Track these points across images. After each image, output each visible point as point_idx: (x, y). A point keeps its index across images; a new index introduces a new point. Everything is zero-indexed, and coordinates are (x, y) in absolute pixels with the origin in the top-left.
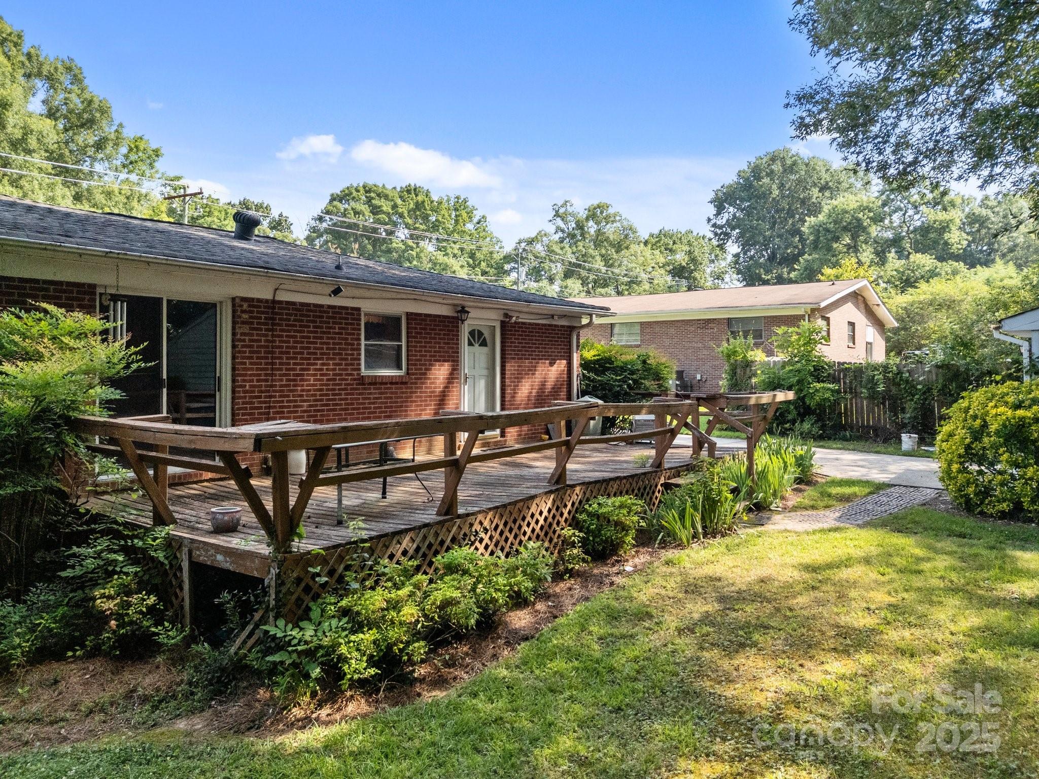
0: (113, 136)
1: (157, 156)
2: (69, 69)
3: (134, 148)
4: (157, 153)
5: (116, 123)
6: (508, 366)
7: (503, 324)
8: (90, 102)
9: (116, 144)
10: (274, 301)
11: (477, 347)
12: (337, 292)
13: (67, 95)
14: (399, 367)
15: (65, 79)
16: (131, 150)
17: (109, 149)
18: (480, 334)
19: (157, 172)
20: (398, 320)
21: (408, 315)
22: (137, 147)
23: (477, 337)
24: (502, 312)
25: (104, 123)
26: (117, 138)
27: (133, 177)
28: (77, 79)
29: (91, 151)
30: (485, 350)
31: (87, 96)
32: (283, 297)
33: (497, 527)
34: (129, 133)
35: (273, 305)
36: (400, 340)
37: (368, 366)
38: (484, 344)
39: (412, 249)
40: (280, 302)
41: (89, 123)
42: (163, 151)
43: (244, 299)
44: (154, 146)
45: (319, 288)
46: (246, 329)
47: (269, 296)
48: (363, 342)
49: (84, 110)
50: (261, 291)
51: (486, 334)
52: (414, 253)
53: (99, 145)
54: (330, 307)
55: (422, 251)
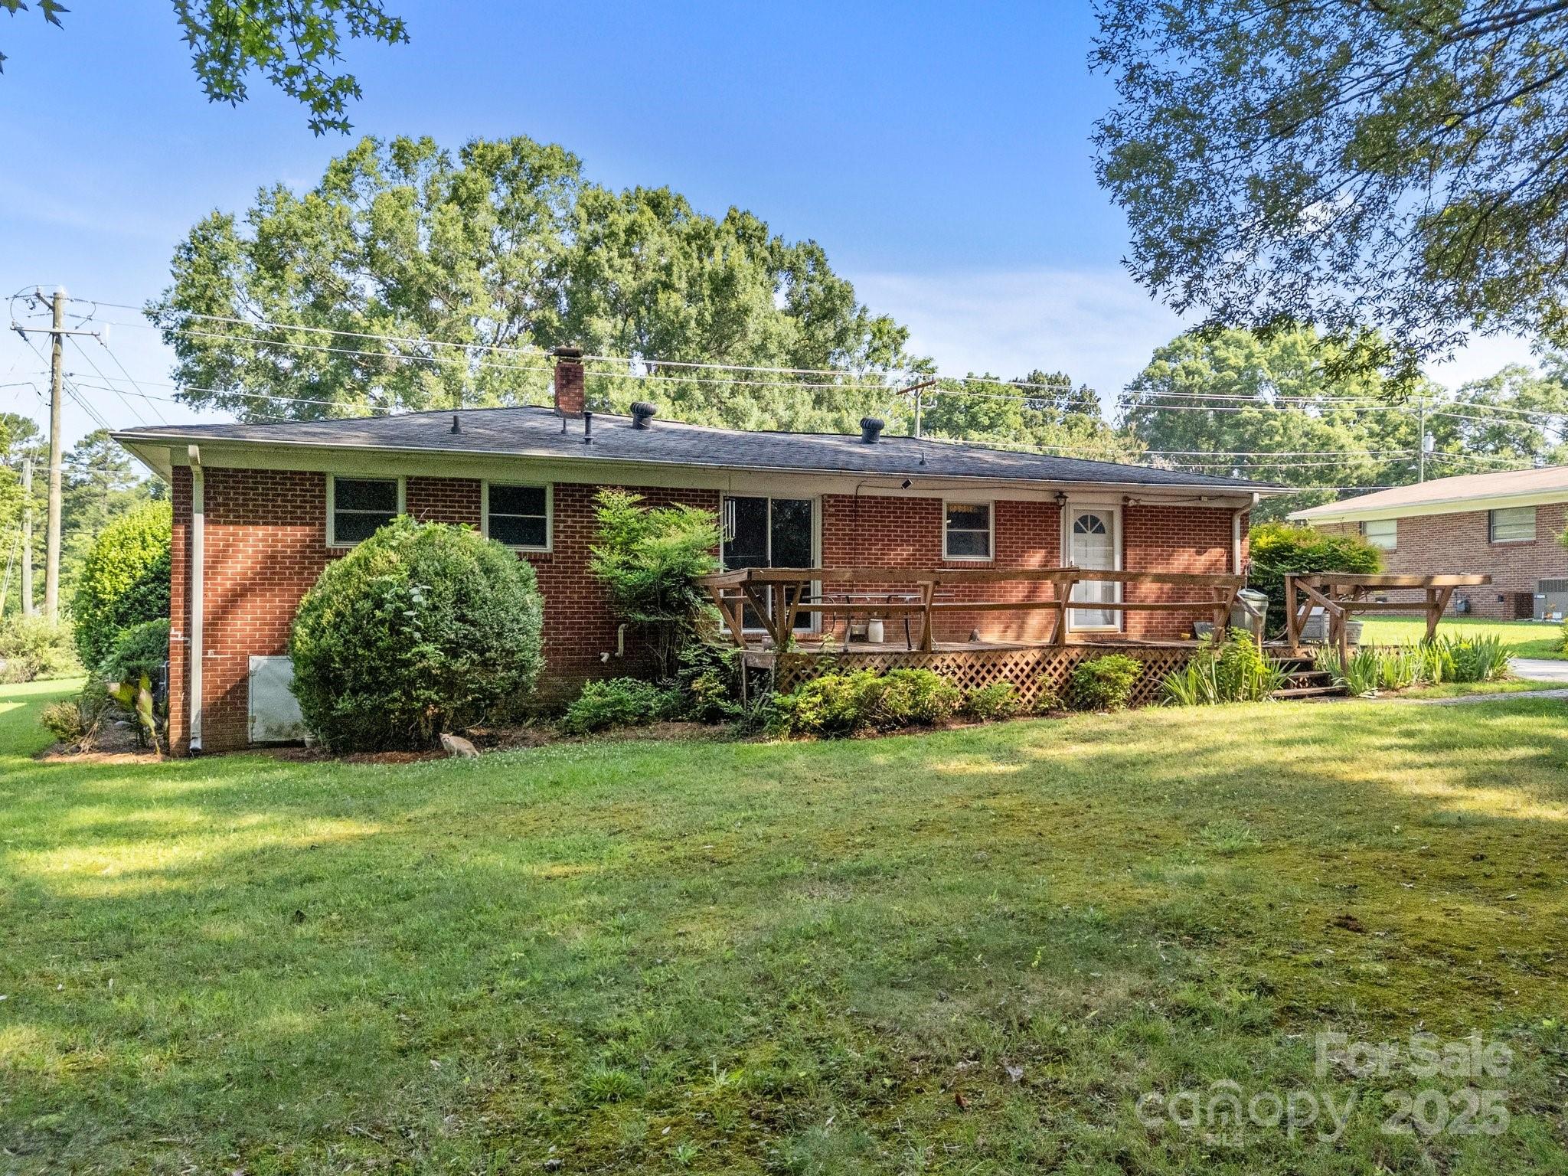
0: (854, 325)
1: (903, 337)
2: (810, 254)
3: (878, 333)
4: (902, 334)
5: (859, 307)
6: (1130, 554)
7: (1125, 510)
8: (830, 289)
9: (858, 333)
10: (857, 497)
11: (1089, 535)
12: (906, 485)
13: (809, 285)
14: (987, 554)
15: (807, 267)
16: (874, 335)
17: (850, 340)
18: (1095, 520)
19: (904, 357)
20: (985, 509)
21: (997, 503)
22: (880, 331)
23: (1089, 524)
24: (1121, 496)
25: (845, 311)
26: (859, 326)
27: (878, 369)
28: (819, 264)
29: (831, 347)
30: (1100, 537)
31: (829, 280)
32: (864, 492)
33: (971, 667)
34: (872, 316)
35: (856, 500)
36: (987, 527)
37: (950, 552)
38: (1101, 530)
39: (1275, 417)
40: (863, 497)
41: (830, 314)
42: (908, 331)
43: (830, 496)
44: (899, 327)
45: (893, 483)
46: (833, 520)
47: (852, 492)
48: (945, 530)
49: (826, 300)
50: (844, 488)
51: (1103, 520)
52: (1277, 424)
53: (840, 338)
54: (909, 499)
55: (1289, 420)
